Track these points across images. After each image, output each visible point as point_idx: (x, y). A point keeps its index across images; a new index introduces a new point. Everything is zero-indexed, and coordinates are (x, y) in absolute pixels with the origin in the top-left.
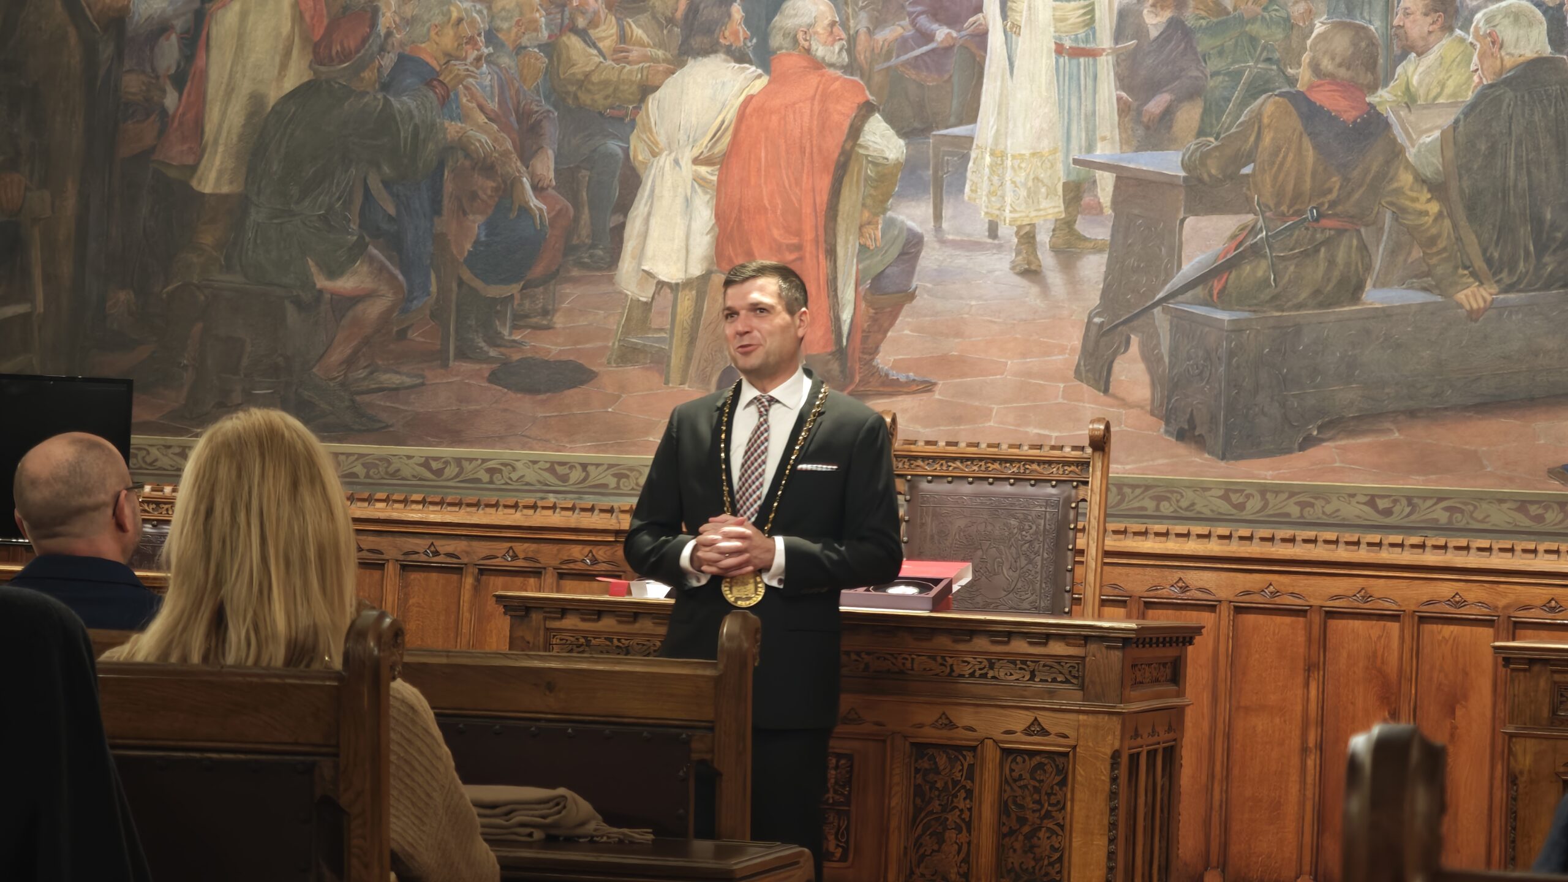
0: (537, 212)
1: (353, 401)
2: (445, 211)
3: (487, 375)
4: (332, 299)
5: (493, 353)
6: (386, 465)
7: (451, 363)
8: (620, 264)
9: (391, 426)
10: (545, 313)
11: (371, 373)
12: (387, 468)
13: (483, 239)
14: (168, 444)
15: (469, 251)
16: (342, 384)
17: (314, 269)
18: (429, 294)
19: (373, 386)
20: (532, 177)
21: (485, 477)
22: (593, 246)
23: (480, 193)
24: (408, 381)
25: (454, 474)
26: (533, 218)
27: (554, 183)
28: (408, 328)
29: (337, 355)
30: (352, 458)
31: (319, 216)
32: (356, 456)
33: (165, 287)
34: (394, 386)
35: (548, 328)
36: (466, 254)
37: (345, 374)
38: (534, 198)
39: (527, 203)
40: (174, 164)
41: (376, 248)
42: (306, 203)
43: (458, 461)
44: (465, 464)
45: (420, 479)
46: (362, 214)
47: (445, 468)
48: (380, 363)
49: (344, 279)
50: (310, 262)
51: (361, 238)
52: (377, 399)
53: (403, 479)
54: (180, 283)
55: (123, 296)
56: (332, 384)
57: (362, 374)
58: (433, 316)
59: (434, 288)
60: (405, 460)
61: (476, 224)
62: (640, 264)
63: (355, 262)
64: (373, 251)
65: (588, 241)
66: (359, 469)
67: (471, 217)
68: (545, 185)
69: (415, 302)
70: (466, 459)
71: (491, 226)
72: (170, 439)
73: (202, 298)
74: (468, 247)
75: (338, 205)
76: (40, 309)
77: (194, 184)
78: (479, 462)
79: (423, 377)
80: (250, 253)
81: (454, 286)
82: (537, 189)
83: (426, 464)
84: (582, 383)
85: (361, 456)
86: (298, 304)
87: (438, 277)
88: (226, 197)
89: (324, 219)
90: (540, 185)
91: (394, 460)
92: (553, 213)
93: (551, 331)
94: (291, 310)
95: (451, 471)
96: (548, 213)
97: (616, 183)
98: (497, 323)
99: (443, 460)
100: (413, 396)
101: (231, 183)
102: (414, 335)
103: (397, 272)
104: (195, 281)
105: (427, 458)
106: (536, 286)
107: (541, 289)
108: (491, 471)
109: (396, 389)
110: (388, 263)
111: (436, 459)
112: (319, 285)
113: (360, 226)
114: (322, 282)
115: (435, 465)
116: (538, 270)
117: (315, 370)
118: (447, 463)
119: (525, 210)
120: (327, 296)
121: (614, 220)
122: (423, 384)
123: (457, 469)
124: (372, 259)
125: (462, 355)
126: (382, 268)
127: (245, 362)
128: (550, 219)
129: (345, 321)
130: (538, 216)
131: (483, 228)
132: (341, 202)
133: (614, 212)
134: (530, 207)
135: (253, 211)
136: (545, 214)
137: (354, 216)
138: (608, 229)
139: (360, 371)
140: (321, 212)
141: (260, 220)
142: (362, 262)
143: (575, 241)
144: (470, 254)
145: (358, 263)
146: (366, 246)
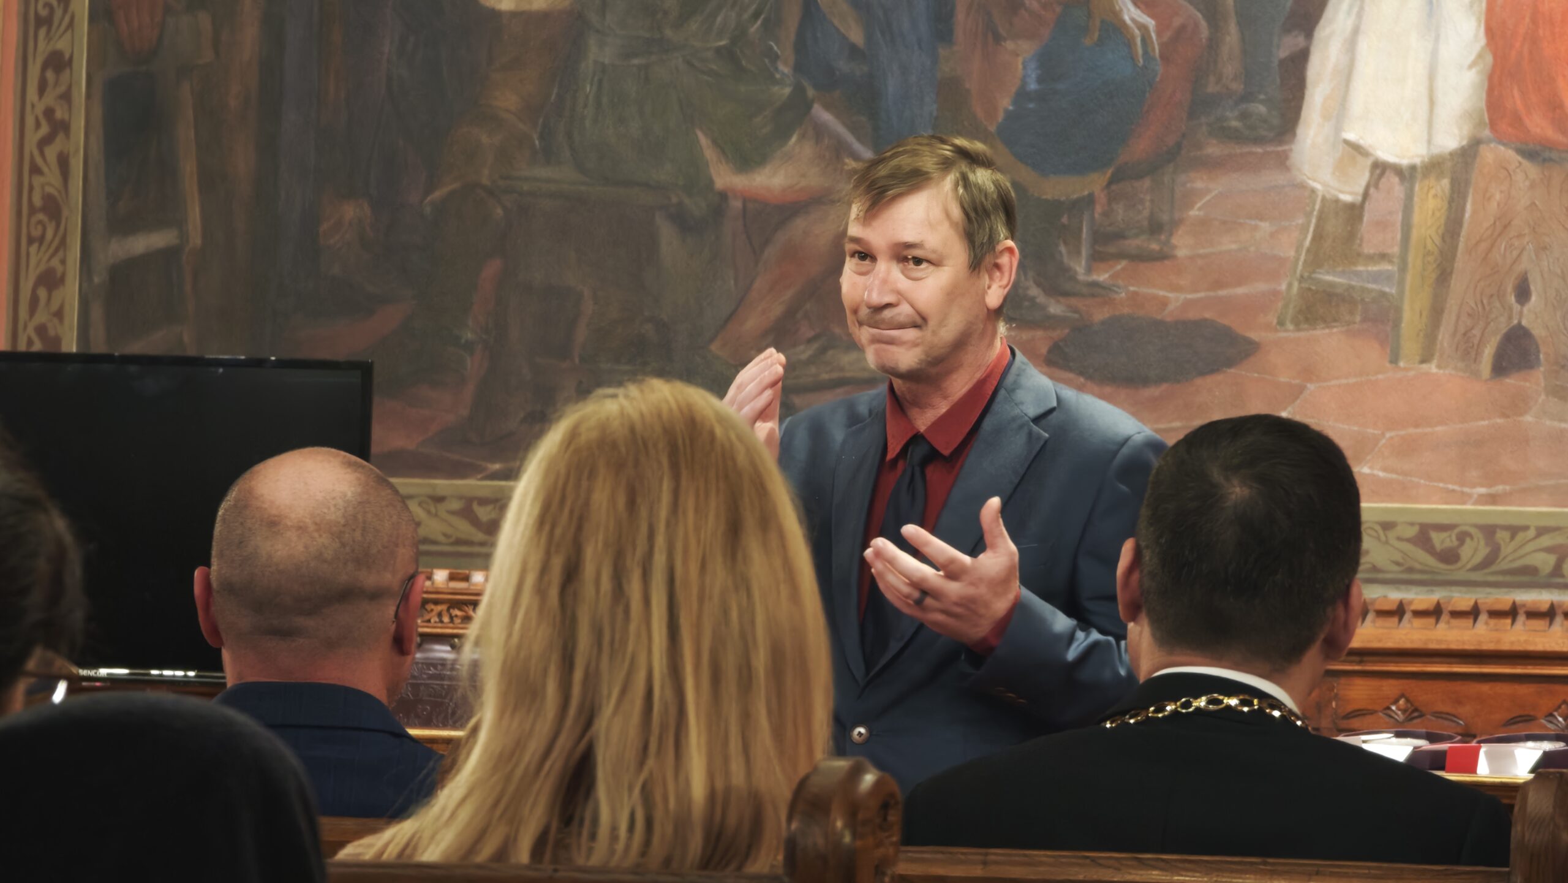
0: (1137, 32)
2: (959, 33)
4: (744, 208)
5: (1055, 308)
8: (1301, 130)
10: (1155, 228)
13: (1033, 86)
14: (440, 492)
15: (1006, 111)
17: (709, 152)
19: (825, 376)
22: (1247, 97)
26: (1129, 44)
29: (755, 320)
31: (718, 51)
33: (428, 191)
35: (1161, 257)
36: (1001, 116)
39: (1117, 15)
41: (827, 107)
42: (694, 25)
46: (800, 46)
49: (767, 170)
50: (704, 140)
51: (799, 90)
54: (455, 186)
55: (350, 211)
57: (805, 352)
61: (1019, 59)
62: (1338, 129)
63: (789, 137)
64: (823, 115)
65: (1237, 87)
67: (1009, 45)
71: (1048, 62)
72: (442, 485)
73: (499, 211)
74: (1005, 103)
75: (755, 28)
76: (196, 240)
80: (588, 124)
84: (1230, 363)
86: (682, 221)
88: (542, 17)
89: (728, 55)
92: (1168, 35)
93: (1166, 262)
94: (667, 234)
96: (1159, 34)
98: (1063, 249)
104: (485, 181)
106: (1140, 177)
107: (1147, 183)
110: (849, 138)
112: (719, 184)
113: (798, 68)
114: (725, 177)
116: (1140, 147)
117: (714, 347)
119: (1113, 30)
120: (736, 204)
121: (1287, 46)
124: (820, 132)
127: (581, 334)
128: (1163, 46)
129: (771, 252)
130: (1139, 41)
131: (1033, 65)
132: (759, 22)
133: (1287, 30)
134: (1124, 22)
135: (592, 43)
136: (1154, 35)
137: (784, 48)
138: (1276, 63)
139: (802, 347)
140: (722, 43)
141: (607, 61)
142: (803, 137)
143: (1212, 88)
144: (1009, 115)
145: (794, 139)
146: (809, 107)
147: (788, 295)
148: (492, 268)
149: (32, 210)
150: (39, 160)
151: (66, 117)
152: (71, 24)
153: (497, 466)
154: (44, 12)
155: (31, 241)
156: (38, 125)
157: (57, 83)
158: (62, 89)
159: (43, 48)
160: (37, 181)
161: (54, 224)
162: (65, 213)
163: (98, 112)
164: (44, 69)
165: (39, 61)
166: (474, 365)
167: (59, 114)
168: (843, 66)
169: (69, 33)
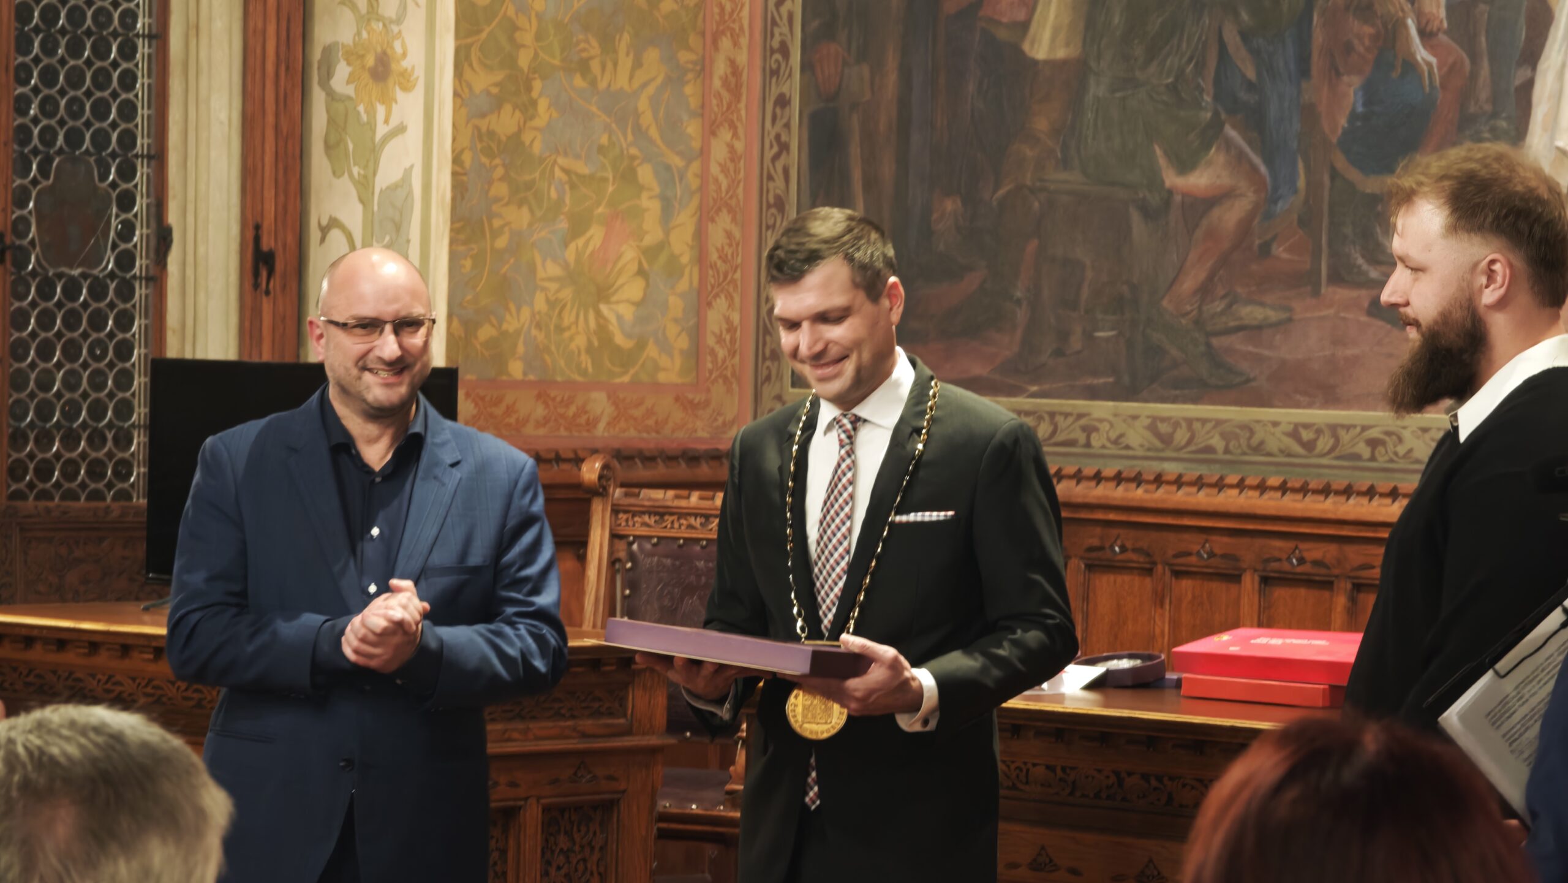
0: (1425, 68)
1: (1208, 345)
2: (1315, 70)
3: (1366, 304)
4: (1183, 203)
5: (1373, 274)
6: (1248, 435)
7: (1323, 290)
9: (1254, 379)
11: (1230, 306)
12: (1249, 439)
15: (1343, 128)
16: (1198, 323)
17: (1162, 161)
18: (1296, 191)
19: (1232, 324)
20: (1419, 15)
21: (1366, 452)
22: (1495, 115)
23: (1356, 42)
24: (1273, 315)
25: (1328, 448)
26: (1420, 77)
27: (1445, 25)
28: (1274, 238)
29: (1189, 283)
30: (1209, 426)
31: (1167, 86)
32: (1213, 423)
33: (995, 190)
34: (1255, 323)
36: (1340, 131)
37: (1200, 308)
38: (1421, 48)
39: (1413, 55)
40: (1005, 20)
41: (1234, 127)
42: (1153, 68)
43: (1334, 429)
44: (1342, 433)
45: (1289, 455)
46: (1217, 82)
47: (1316, 440)
48: (1239, 290)
49: (1197, 173)
50: (1158, 151)
51: (1216, 114)
52: (1236, 342)
53: (1269, 454)
54: (1011, 186)
55: (951, 205)
56: (1184, 321)
57: (1219, 306)
58: (1303, 222)
59: (1301, 183)
60: (1270, 428)
61: (1351, 89)
62: (1552, 138)
63: (1208, 148)
64: (1231, 132)
65: (1488, 108)
66: (1217, 442)
67: (1345, 79)
68: (1435, 29)
69: (1280, 204)
70: (1343, 426)
71: (1369, 92)
73: (1036, 205)
74: (1343, 122)
75: (1190, 68)
77: (1026, 47)
78: (1358, 429)
79: (1290, 309)
80: (1089, 141)
81: (1326, 179)
82: (1426, 35)
83: (1295, 434)
85: (1219, 423)
86: (1147, 213)
87: (1308, 168)
88: (1064, 63)
89: (1173, 89)
90: (1428, 29)
91: (1257, 428)
92: (1445, 69)
95: (1324, 443)
96: (1439, 69)
97: (1522, 21)
99: (1315, 427)
100: (1278, 337)
101: (1067, 45)
102: (1279, 251)
103: (1257, 160)
104: (1029, 183)
105: (1297, 426)
108: (1373, 443)
109: (1259, 328)
110: (1247, 149)
111: (1307, 426)
112: (1168, 183)
113: (1216, 98)
114: (1172, 179)
115: (1306, 435)
117: (1165, 303)
118: (1319, 432)
119: (1410, 65)
120: (1178, 198)
121: (1520, 76)
122: (1290, 320)
123: (1331, 442)
124: (1229, 144)
125: (1337, 278)
126: (1241, 156)
127: (1085, 293)
128: (1441, 77)
129: (1199, 233)
130: (1426, 74)
131: (1360, 94)
132: (1192, 65)
133: (1520, 64)
134: (1416, 60)
135: (1092, 81)
136: (1436, 70)
137: (1207, 84)
138: (1512, 89)
139: (1217, 303)
140: (1170, 80)
141: (1101, 95)
142: (1218, 149)
143: (1472, 109)
144: (1345, 132)
145: (1213, 150)
146: (1221, 126)
147: (1209, 264)
148: (1033, 245)
149: (769, 206)
150: (772, 171)
151: (787, 140)
152: (790, 75)
153: (1034, 388)
154: (774, 66)
155: (768, 227)
156: (771, 147)
157: (782, 117)
158: (785, 121)
159: (774, 92)
160: (771, 185)
161: (781, 215)
162: (787, 207)
163: (806, 136)
164: (776, 104)
165: (773, 99)
166: (1022, 315)
167: (784, 138)
168: (1243, 95)
169: (789, 80)
